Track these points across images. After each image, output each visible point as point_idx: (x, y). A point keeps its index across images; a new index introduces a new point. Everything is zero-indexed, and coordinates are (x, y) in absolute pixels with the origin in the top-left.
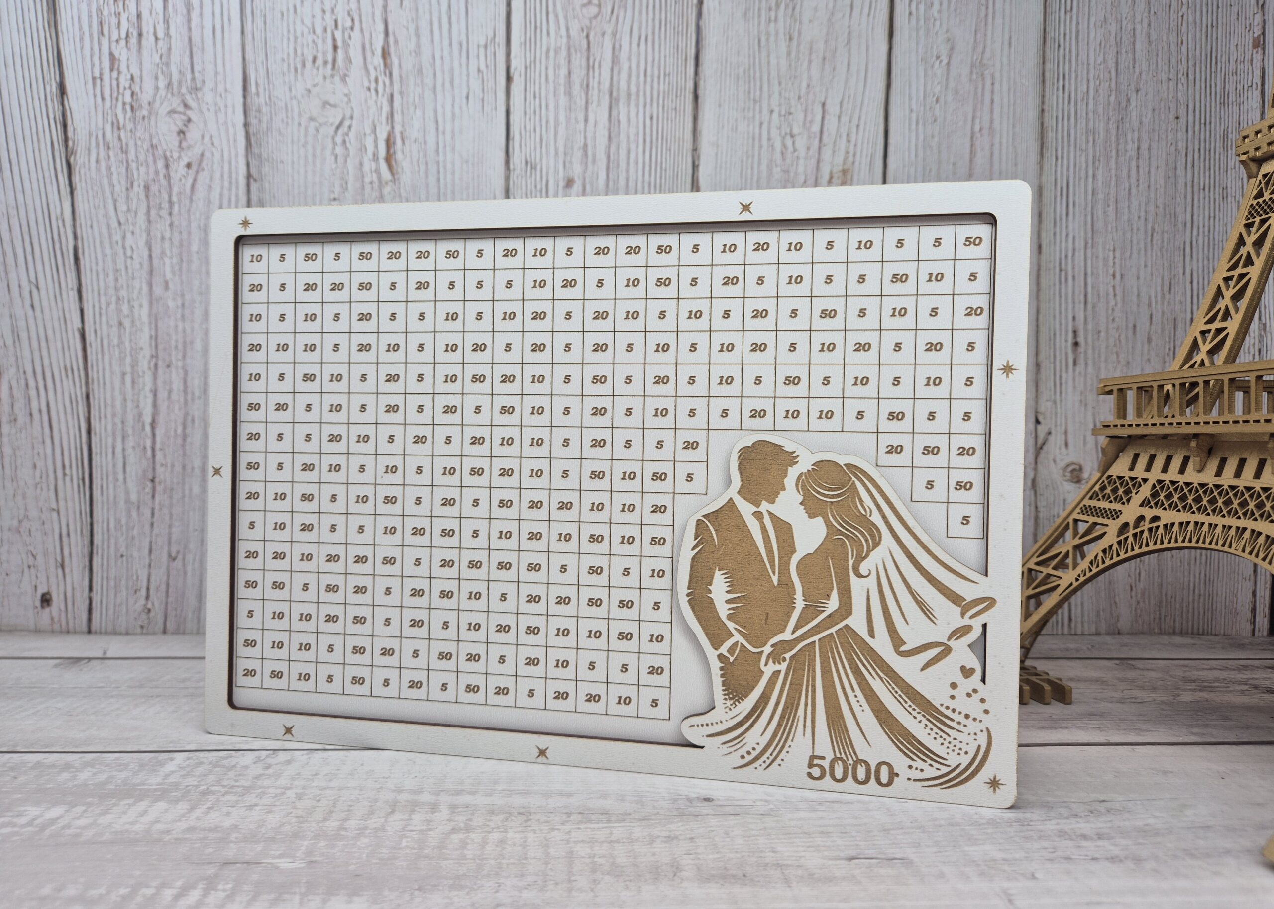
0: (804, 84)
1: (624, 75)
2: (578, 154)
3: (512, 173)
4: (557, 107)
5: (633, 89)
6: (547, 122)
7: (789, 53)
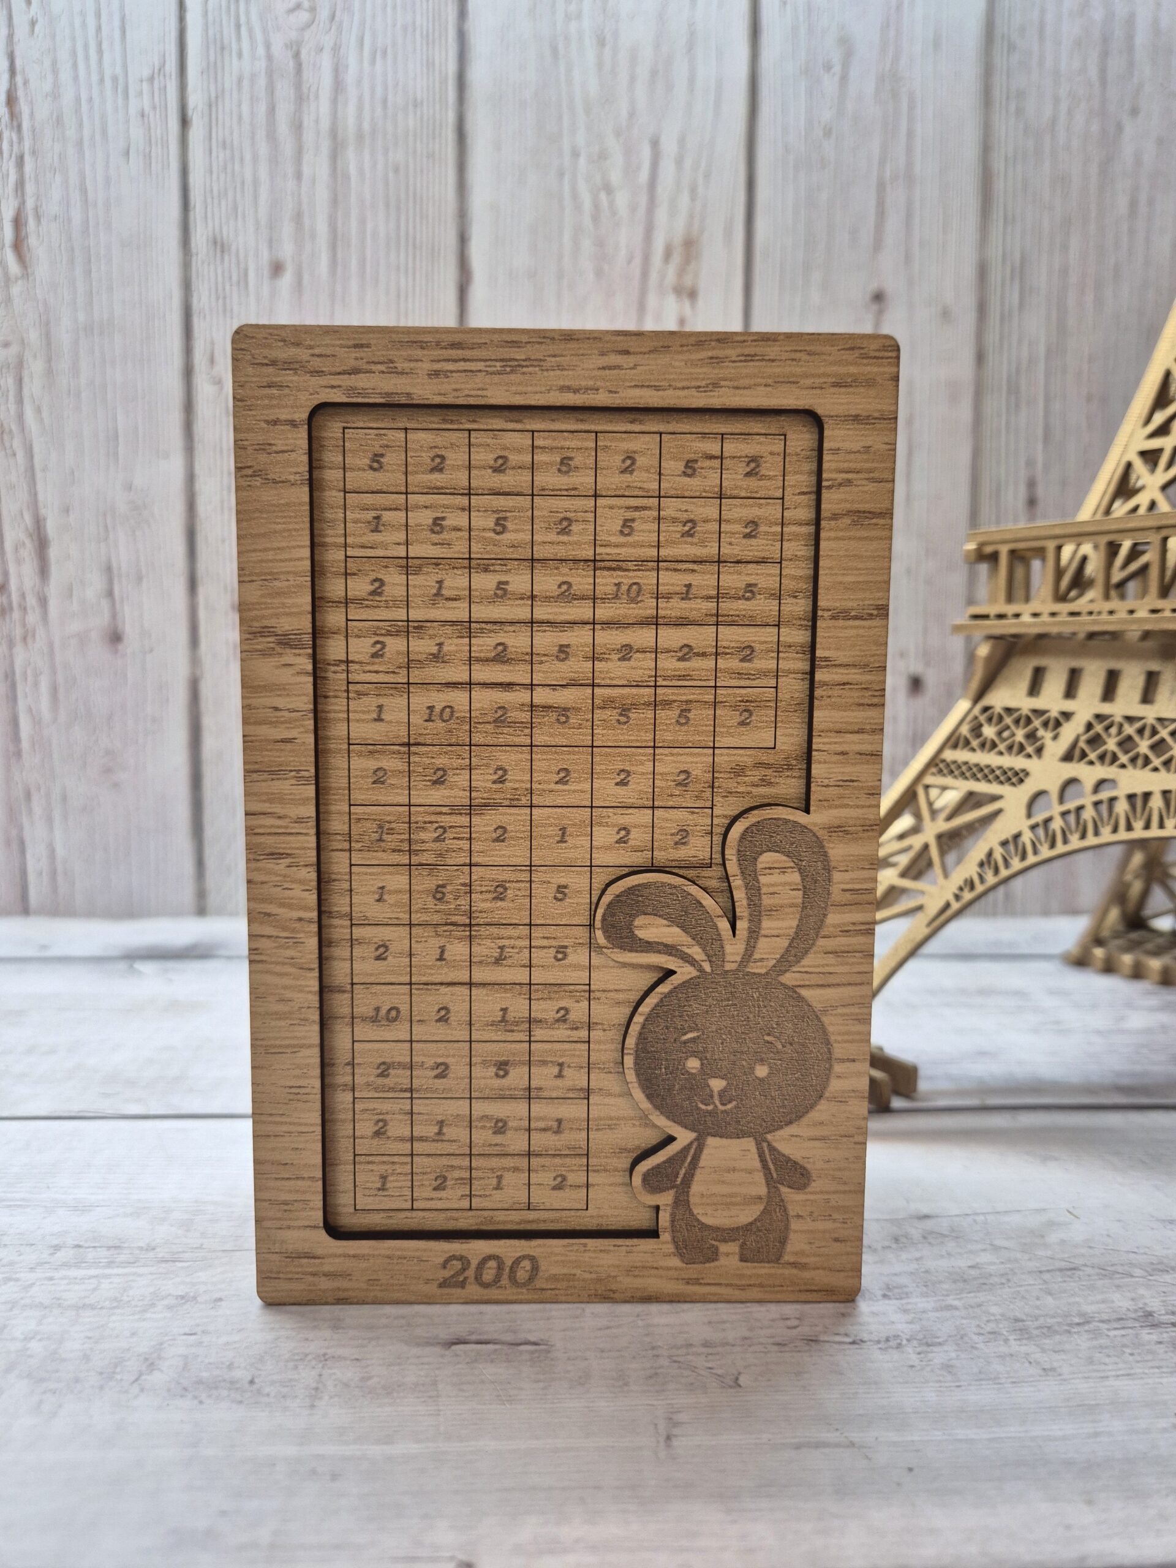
0: (624, 113)
1: (351, 109)
2: (287, 229)
3: (194, 259)
4: (255, 159)
5: (366, 127)
6: (243, 183)
7: (600, 65)
